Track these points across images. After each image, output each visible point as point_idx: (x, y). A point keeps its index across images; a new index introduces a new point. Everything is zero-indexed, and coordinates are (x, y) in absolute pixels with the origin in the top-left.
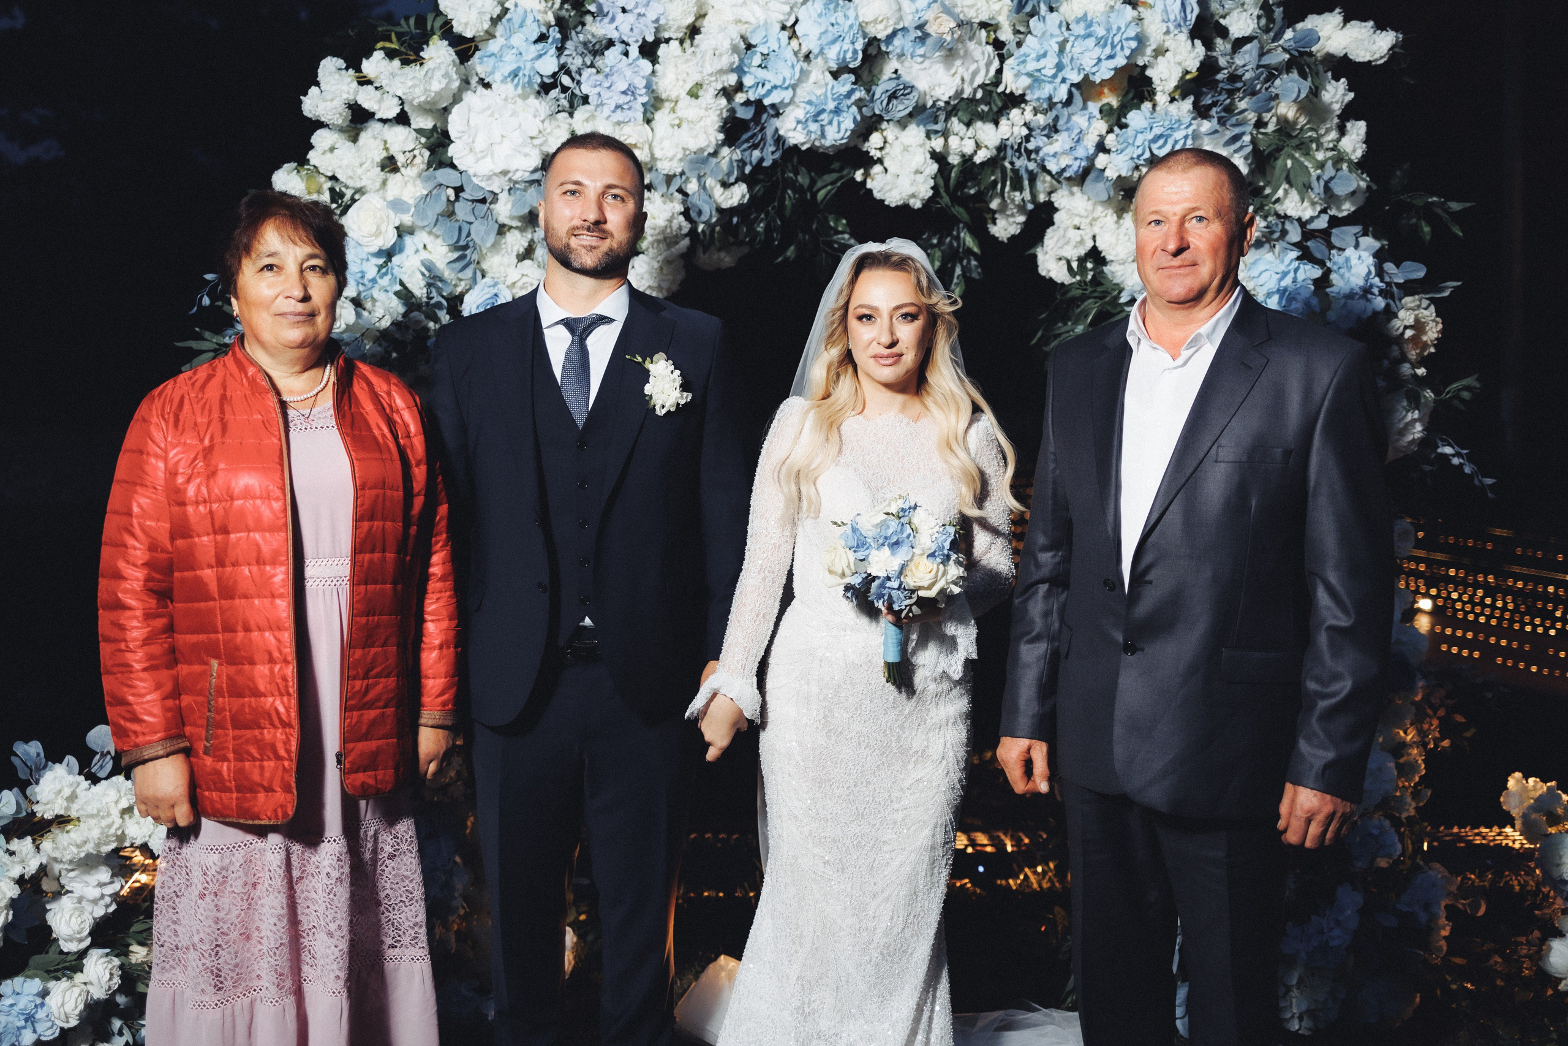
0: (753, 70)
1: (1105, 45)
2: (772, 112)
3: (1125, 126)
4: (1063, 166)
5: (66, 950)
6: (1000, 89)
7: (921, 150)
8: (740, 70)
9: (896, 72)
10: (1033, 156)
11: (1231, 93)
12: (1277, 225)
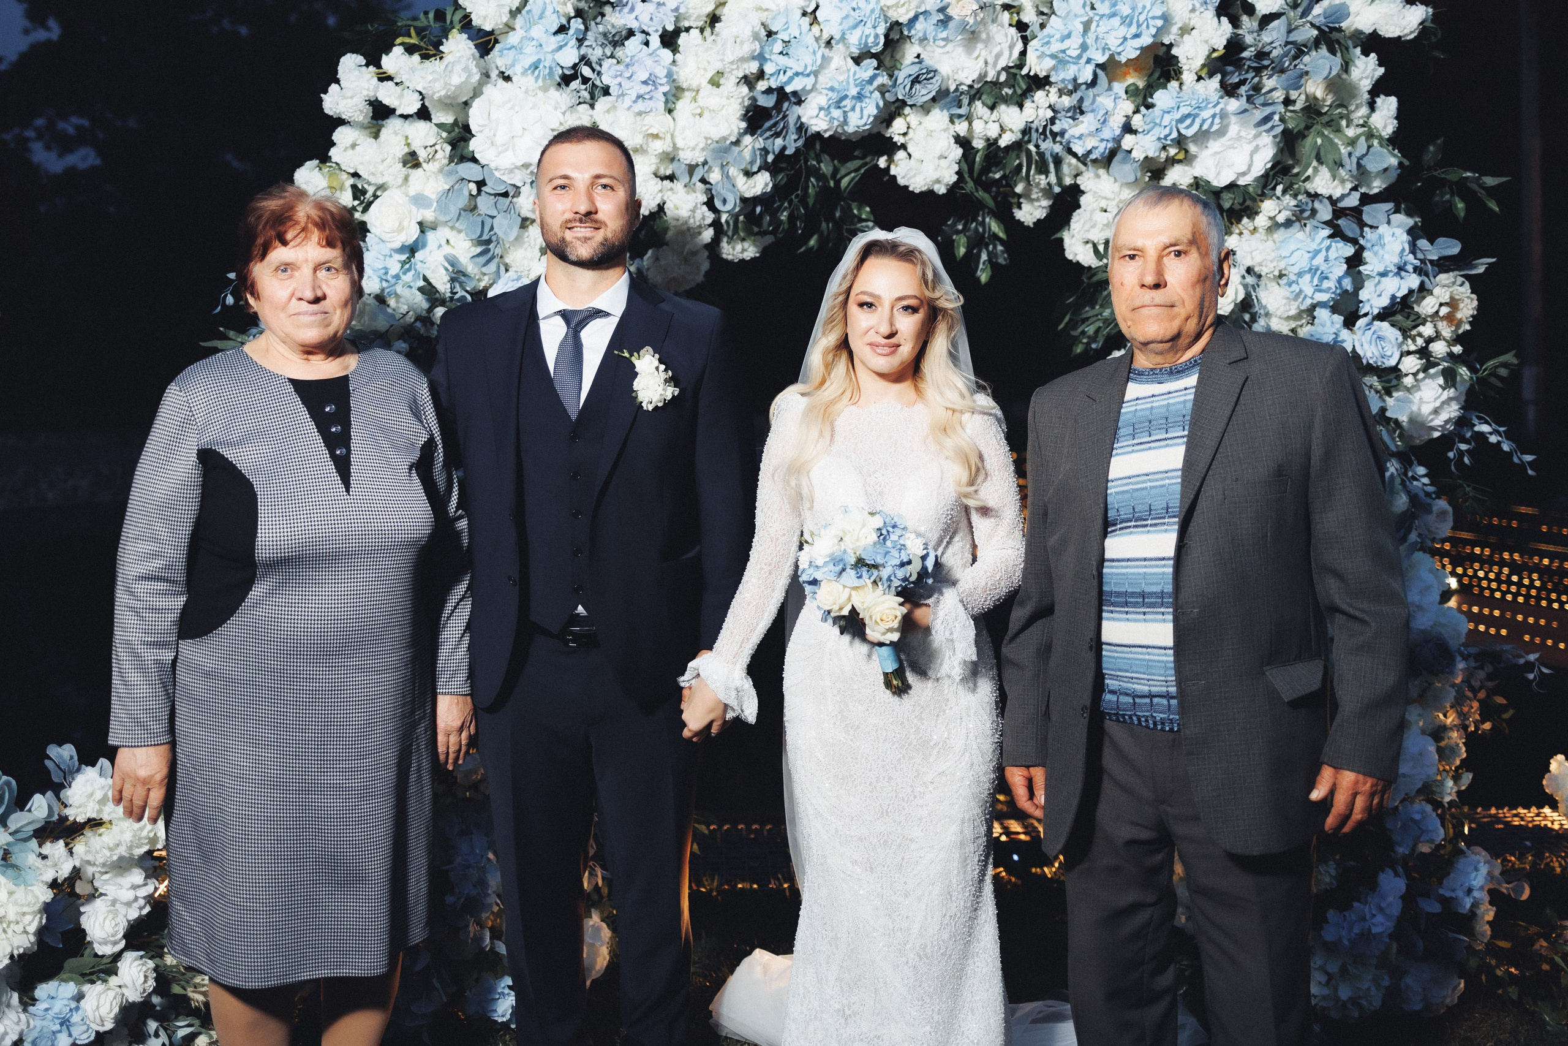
0: (774, 57)
1: (1130, 25)
2: (793, 99)
3: (1152, 106)
4: (1089, 149)
5: (100, 953)
6: (1024, 71)
7: (946, 135)
8: (761, 58)
9: (918, 56)
10: (1058, 139)
11: (1258, 71)
12: (1307, 203)
